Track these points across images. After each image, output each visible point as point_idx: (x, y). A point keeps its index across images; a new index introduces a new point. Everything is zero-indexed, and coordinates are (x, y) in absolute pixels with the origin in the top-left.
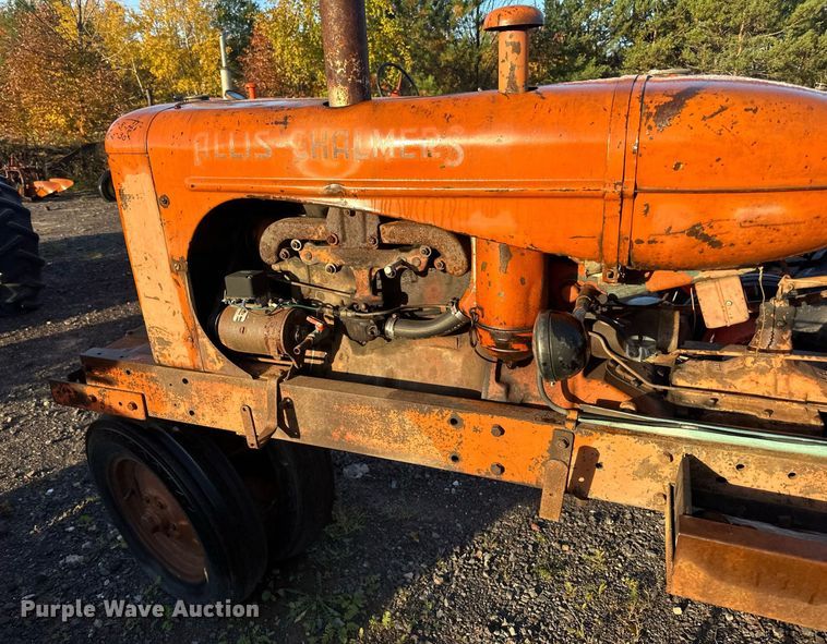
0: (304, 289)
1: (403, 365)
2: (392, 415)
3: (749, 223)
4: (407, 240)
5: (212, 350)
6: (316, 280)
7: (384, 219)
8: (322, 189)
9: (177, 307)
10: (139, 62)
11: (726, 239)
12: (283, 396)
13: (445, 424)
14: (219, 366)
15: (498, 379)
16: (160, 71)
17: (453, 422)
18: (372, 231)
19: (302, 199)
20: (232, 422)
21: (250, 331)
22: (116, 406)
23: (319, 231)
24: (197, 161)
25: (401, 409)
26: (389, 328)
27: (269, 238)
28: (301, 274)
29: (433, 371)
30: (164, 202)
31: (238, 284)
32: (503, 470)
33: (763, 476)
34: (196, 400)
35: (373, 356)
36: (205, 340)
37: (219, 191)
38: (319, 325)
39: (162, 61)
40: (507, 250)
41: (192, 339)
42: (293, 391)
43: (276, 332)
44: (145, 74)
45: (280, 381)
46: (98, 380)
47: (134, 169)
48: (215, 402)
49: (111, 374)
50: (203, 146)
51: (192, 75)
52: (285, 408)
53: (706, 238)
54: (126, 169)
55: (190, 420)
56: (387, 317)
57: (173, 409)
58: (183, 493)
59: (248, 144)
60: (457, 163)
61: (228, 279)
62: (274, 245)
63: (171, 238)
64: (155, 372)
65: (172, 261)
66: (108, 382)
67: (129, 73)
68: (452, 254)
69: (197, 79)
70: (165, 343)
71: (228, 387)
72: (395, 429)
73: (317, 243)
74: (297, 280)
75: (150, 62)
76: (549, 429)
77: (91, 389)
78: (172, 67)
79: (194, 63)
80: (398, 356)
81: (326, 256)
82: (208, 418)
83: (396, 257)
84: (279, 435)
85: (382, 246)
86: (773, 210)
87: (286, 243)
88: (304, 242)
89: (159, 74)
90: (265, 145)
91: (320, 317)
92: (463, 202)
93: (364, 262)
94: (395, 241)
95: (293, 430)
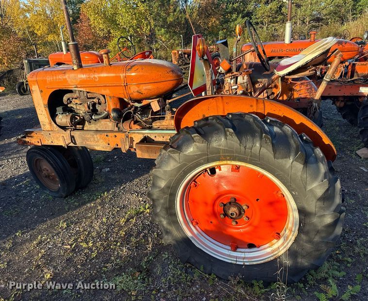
0: (76, 110)
1: (99, 127)
2: (95, 136)
3: (146, 89)
4: (93, 97)
5: (55, 125)
6: (78, 108)
7: (88, 92)
8: (73, 86)
9: (46, 116)
10: (29, 28)
11: (143, 93)
12: (72, 135)
13: (105, 136)
14: (57, 130)
15: (117, 126)
16: (39, 32)
17: (107, 136)
18: (85, 95)
19: (72, 89)
20: (61, 143)
21: (63, 120)
22: (34, 143)
23: (75, 96)
24: (48, 82)
25: (96, 135)
26: (93, 117)
27: (65, 98)
28: (74, 106)
29: (106, 128)
30: (41, 91)
31: (59, 110)
32: (118, 145)
33: (159, 138)
34: (53, 139)
35: (93, 125)
36: (53, 123)
37: (53, 88)
38: (78, 118)
39: (40, 27)
40: (110, 97)
41: (50, 123)
42: (74, 133)
43: (69, 120)
44: (33, 33)
45: (71, 131)
46: (29, 137)
47: (34, 85)
48: (57, 138)
49: (32, 135)
50: (49, 79)
51: (54, 32)
52: (72, 137)
53: (140, 93)
54: (32, 85)
55: (52, 144)
56: (93, 114)
57: (48, 142)
58: (55, 166)
59: (57, 78)
60: (97, 80)
61: (57, 108)
62: (66, 100)
63: (44, 99)
64: (43, 133)
65: (44, 105)
66: (31, 137)
67: (24, 33)
68: (102, 99)
69: (57, 35)
70: (44, 125)
71: (59, 134)
72: (96, 139)
73: (76, 98)
74: (73, 108)
75: (34, 27)
76: (124, 134)
77: (27, 139)
78: (45, 29)
79: (55, 26)
80: (98, 125)
81: (77, 101)
82: (56, 143)
83: (92, 100)
84: (72, 145)
85: (88, 98)
86: (149, 87)
87: (69, 99)
88: (73, 98)
89: (39, 33)
90: (61, 78)
91: (79, 116)
92: (99, 88)
93: (86, 102)
94: (91, 97)
95: (75, 143)
